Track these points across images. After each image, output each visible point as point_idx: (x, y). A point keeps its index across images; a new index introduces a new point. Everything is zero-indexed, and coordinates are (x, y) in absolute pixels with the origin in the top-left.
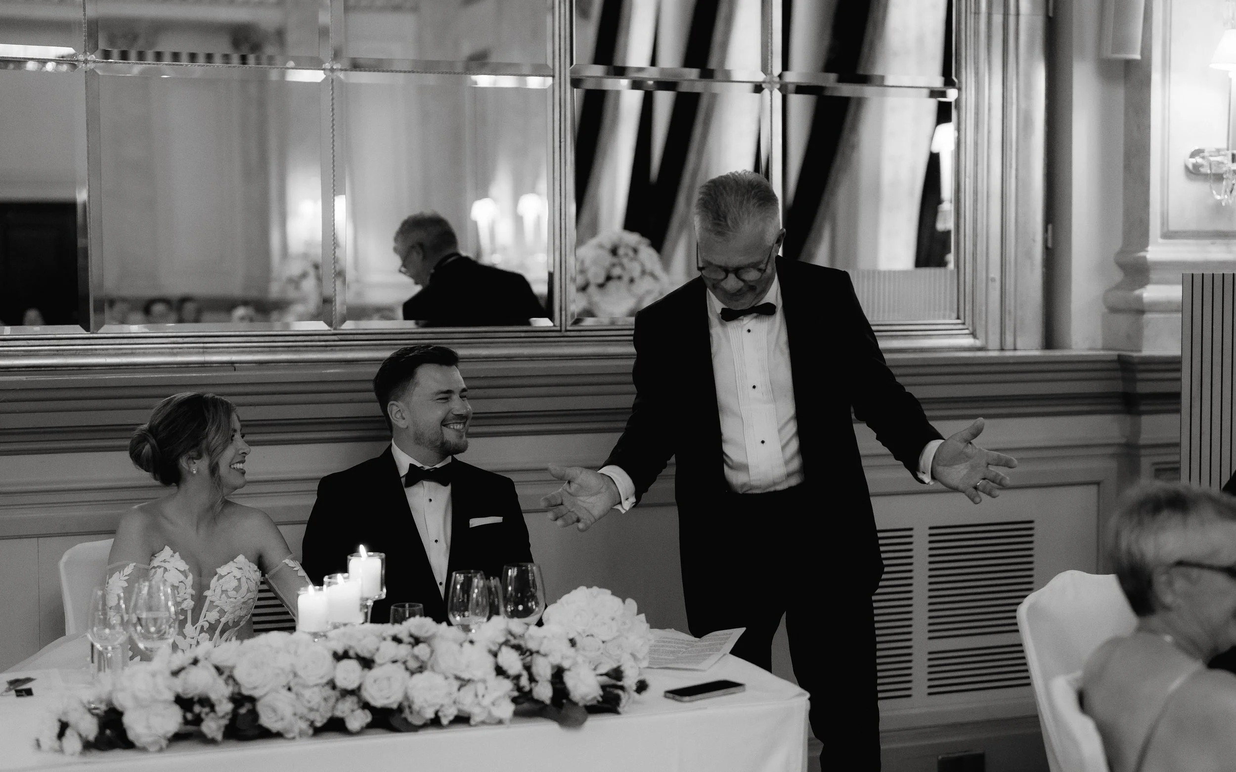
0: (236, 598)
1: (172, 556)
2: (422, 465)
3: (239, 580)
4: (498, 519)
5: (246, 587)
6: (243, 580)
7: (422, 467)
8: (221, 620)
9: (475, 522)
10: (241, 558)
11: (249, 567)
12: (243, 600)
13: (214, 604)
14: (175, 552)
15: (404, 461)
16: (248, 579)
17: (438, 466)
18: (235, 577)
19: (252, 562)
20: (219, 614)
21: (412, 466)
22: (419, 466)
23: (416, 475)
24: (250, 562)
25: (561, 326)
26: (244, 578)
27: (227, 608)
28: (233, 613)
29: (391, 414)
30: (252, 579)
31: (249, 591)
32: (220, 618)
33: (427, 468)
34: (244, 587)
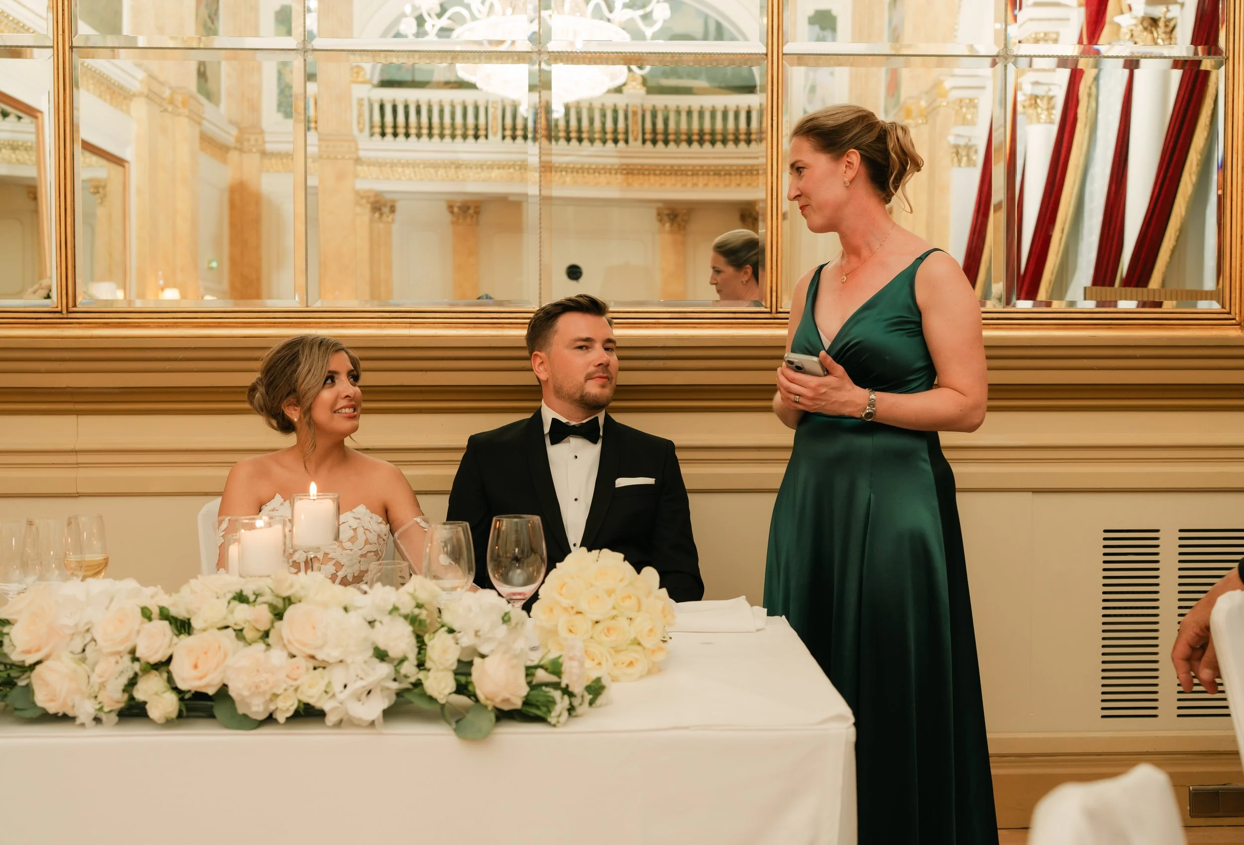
0: (351, 550)
1: (282, 504)
2: (567, 421)
3: (355, 530)
4: (650, 481)
5: (364, 538)
6: (360, 531)
7: (568, 422)
8: (338, 574)
9: (621, 482)
10: (361, 510)
11: (371, 518)
12: (360, 553)
13: (329, 556)
14: (285, 501)
15: (549, 415)
16: (366, 529)
17: (584, 421)
18: (350, 527)
19: (376, 513)
20: (335, 568)
21: (555, 421)
22: (564, 422)
23: (560, 432)
24: (372, 512)
25: (771, 308)
26: (362, 529)
27: (343, 561)
28: (351, 566)
29: (534, 366)
30: (372, 531)
31: (367, 542)
32: (337, 572)
33: (573, 423)
34: (362, 538)
